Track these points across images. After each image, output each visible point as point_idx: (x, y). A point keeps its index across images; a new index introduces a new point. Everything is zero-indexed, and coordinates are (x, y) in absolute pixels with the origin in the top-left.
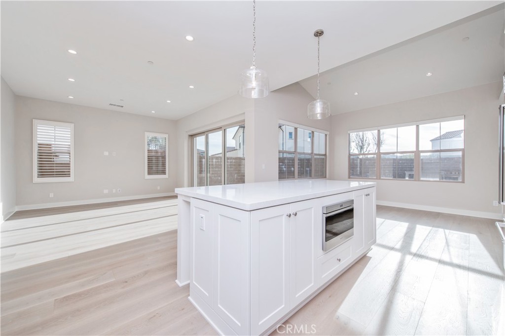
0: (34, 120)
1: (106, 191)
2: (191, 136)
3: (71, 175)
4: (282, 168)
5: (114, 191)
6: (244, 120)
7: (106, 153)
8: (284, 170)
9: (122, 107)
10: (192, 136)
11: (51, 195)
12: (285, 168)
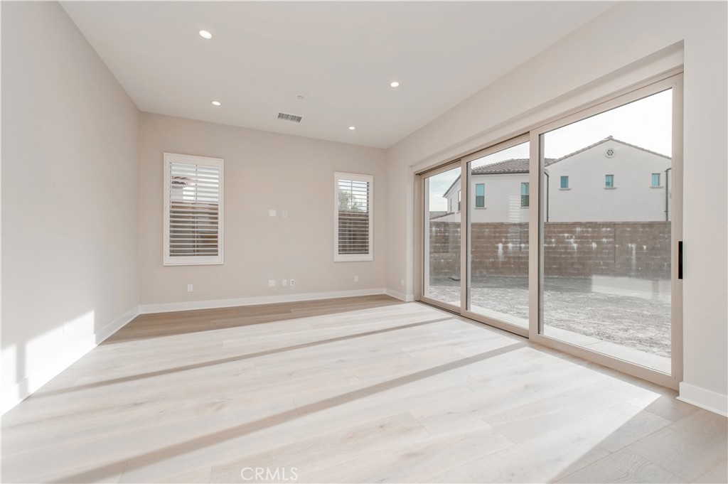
0: (165, 154)
1: (272, 283)
2: (420, 174)
3: (219, 253)
4: (570, 243)
5: (285, 283)
6: (682, 66)
7: (273, 213)
8: (573, 248)
9: (299, 119)
10: (422, 175)
11: (190, 288)
12: (575, 242)
